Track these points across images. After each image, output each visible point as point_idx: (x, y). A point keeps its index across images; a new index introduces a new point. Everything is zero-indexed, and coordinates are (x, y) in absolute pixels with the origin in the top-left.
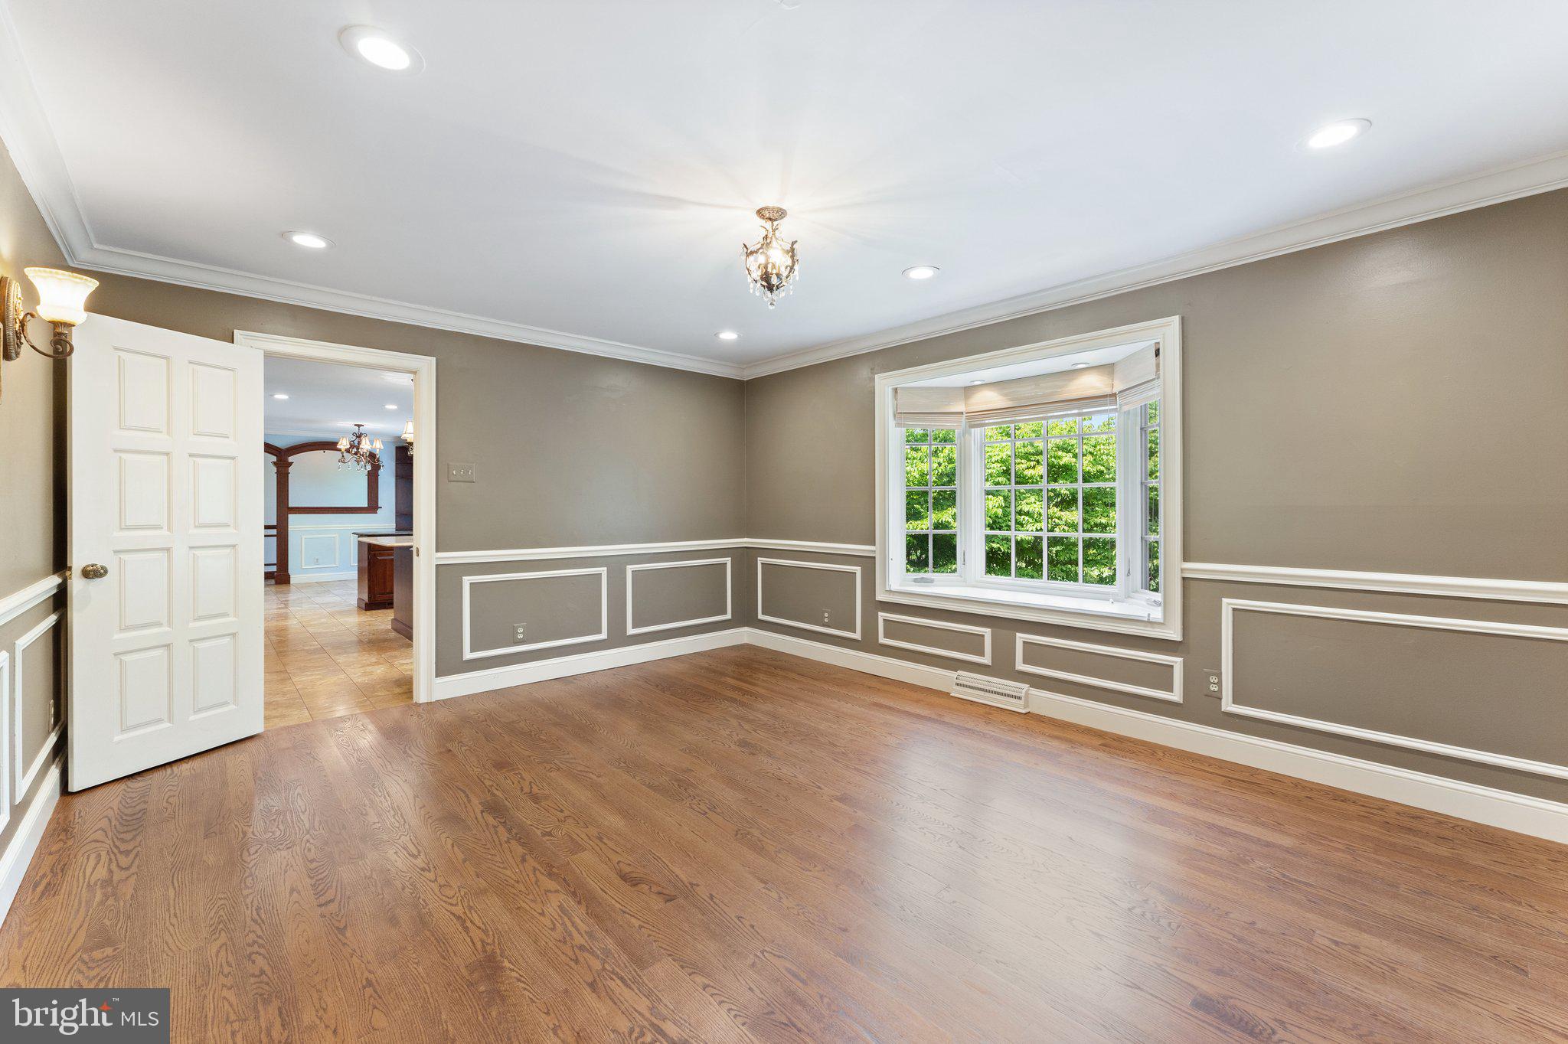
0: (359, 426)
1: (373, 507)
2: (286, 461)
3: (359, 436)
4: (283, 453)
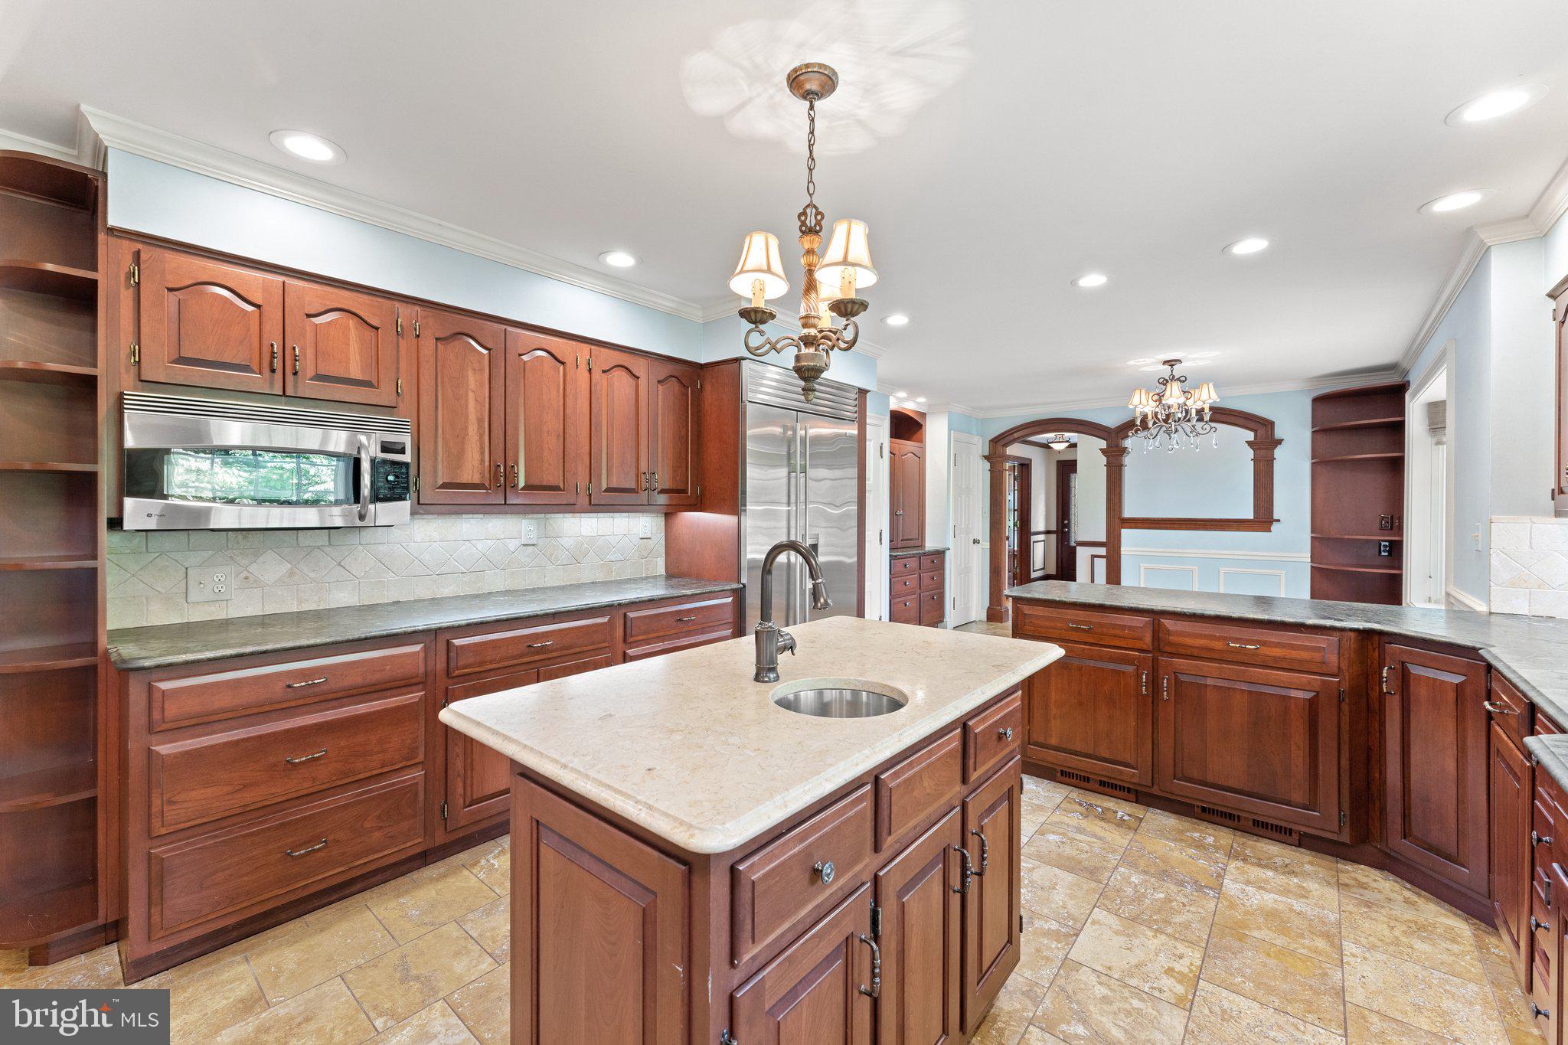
0: (1171, 363)
1: (1263, 519)
2: (1118, 446)
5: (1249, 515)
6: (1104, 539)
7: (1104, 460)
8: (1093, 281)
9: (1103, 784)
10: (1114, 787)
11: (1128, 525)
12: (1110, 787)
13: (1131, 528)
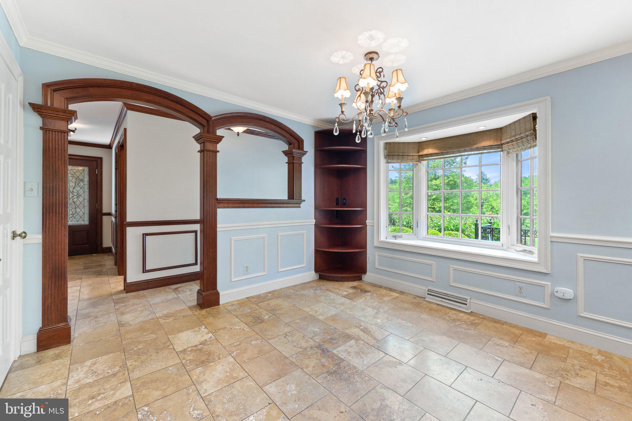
1: (298, 200)
2: (214, 135)
4: (211, 122)
6: (197, 217)
11: (224, 205)
13: (226, 208)
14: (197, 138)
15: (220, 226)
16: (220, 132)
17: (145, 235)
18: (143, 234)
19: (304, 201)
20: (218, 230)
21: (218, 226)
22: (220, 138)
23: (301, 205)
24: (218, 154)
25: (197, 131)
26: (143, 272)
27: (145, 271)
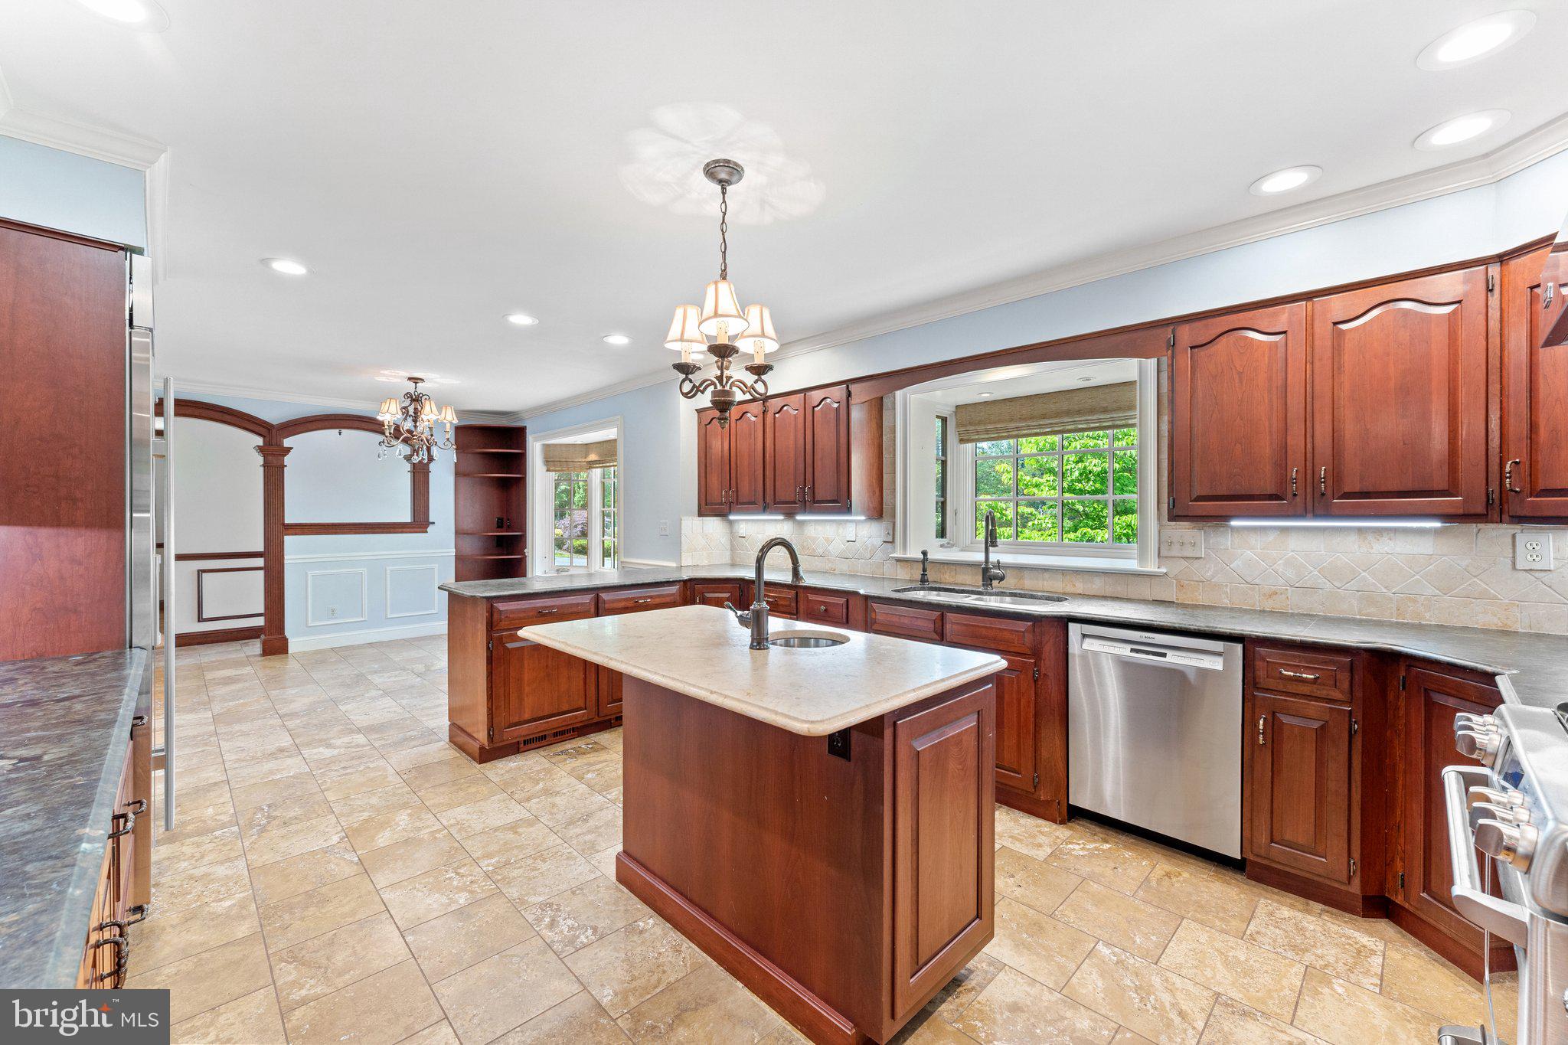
0: (415, 380)
1: (420, 522)
2: (280, 445)
3: (416, 399)
4: (274, 431)
5: (407, 518)
6: (261, 548)
7: (260, 460)
8: (521, 319)
9: (556, 735)
10: (562, 733)
11: (293, 531)
12: (562, 734)
13: (296, 534)
14: (260, 449)
15: (289, 558)
16: (287, 442)
17: (201, 572)
18: (198, 571)
19: (434, 523)
20: (286, 562)
21: (285, 557)
22: (289, 450)
23: (428, 530)
24: (285, 468)
25: (259, 441)
26: (199, 621)
27: (201, 619)
